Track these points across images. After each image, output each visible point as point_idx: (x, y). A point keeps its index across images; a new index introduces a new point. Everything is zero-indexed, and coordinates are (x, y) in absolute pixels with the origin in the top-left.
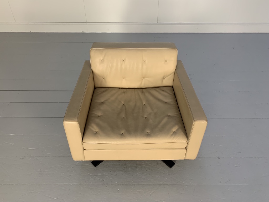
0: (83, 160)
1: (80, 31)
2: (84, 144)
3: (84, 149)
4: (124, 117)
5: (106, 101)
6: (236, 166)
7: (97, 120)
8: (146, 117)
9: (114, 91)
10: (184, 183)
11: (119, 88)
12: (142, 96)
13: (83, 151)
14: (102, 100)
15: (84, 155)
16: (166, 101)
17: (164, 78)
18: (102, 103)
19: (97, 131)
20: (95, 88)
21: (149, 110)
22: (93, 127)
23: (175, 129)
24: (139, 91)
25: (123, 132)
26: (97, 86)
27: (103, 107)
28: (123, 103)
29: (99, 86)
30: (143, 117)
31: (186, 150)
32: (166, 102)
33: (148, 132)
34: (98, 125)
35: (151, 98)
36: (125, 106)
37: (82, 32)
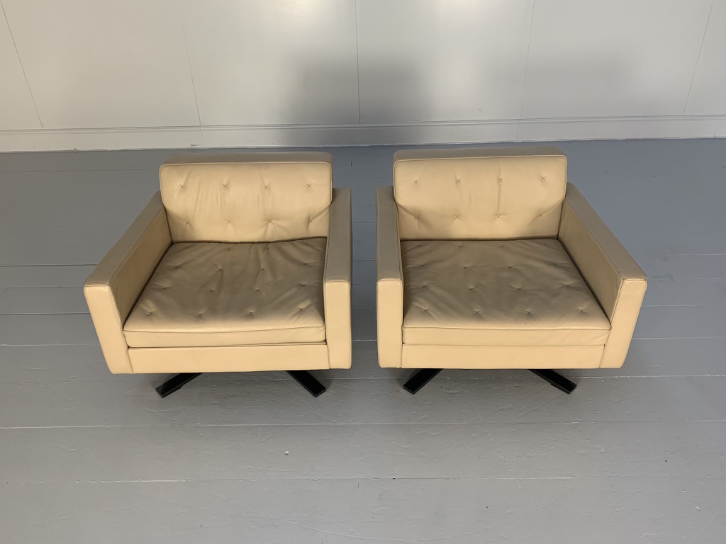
0: (129, 371)
1: (188, 146)
2: (126, 333)
3: (129, 347)
4: (213, 289)
6: (451, 392)
7: (158, 295)
8: (257, 288)
9: (208, 247)
10: (334, 423)
11: (221, 242)
12: (262, 255)
13: (127, 352)
14: (178, 263)
15: (130, 360)
16: (305, 262)
17: (309, 220)
18: (178, 267)
19: (153, 311)
20: (172, 243)
23: (302, 306)
24: (260, 247)
25: (202, 312)
26: (175, 239)
27: (176, 275)
28: (220, 267)
29: (180, 239)
30: (251, 289)
31: (325, 346)
32: (305, 264)
33: (252, 311)
34: (158, 303)
35: (279, 258)
36: (222, 272)
37: (190, 147)
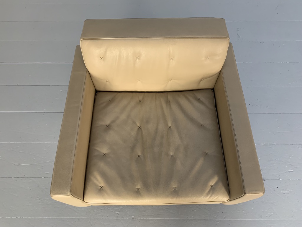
4: (140, 154)
5: (113, 122)
6: (284, 192)
7: (102, 165)
8: (171, 153)
11: (133, 92)
12: (166, 109)
14: (107, 122)
16: (202, 123)
17: (201, 80)
18: (108, 127)
19: (102, 185)
20: (97, 92)
21: (176, 139)
22: (96, 179)
23: (213, 182)
24: (163, 100)
25: (139, 186)
26: (98, 89)
27: (110, 136)
28: (138, 125)
29: (102, 89)
30: (167, 154)
32: (202, 125)
33: (175, 186)
34: (104, 175)
35: (180, 115)
36: (141, 130)
